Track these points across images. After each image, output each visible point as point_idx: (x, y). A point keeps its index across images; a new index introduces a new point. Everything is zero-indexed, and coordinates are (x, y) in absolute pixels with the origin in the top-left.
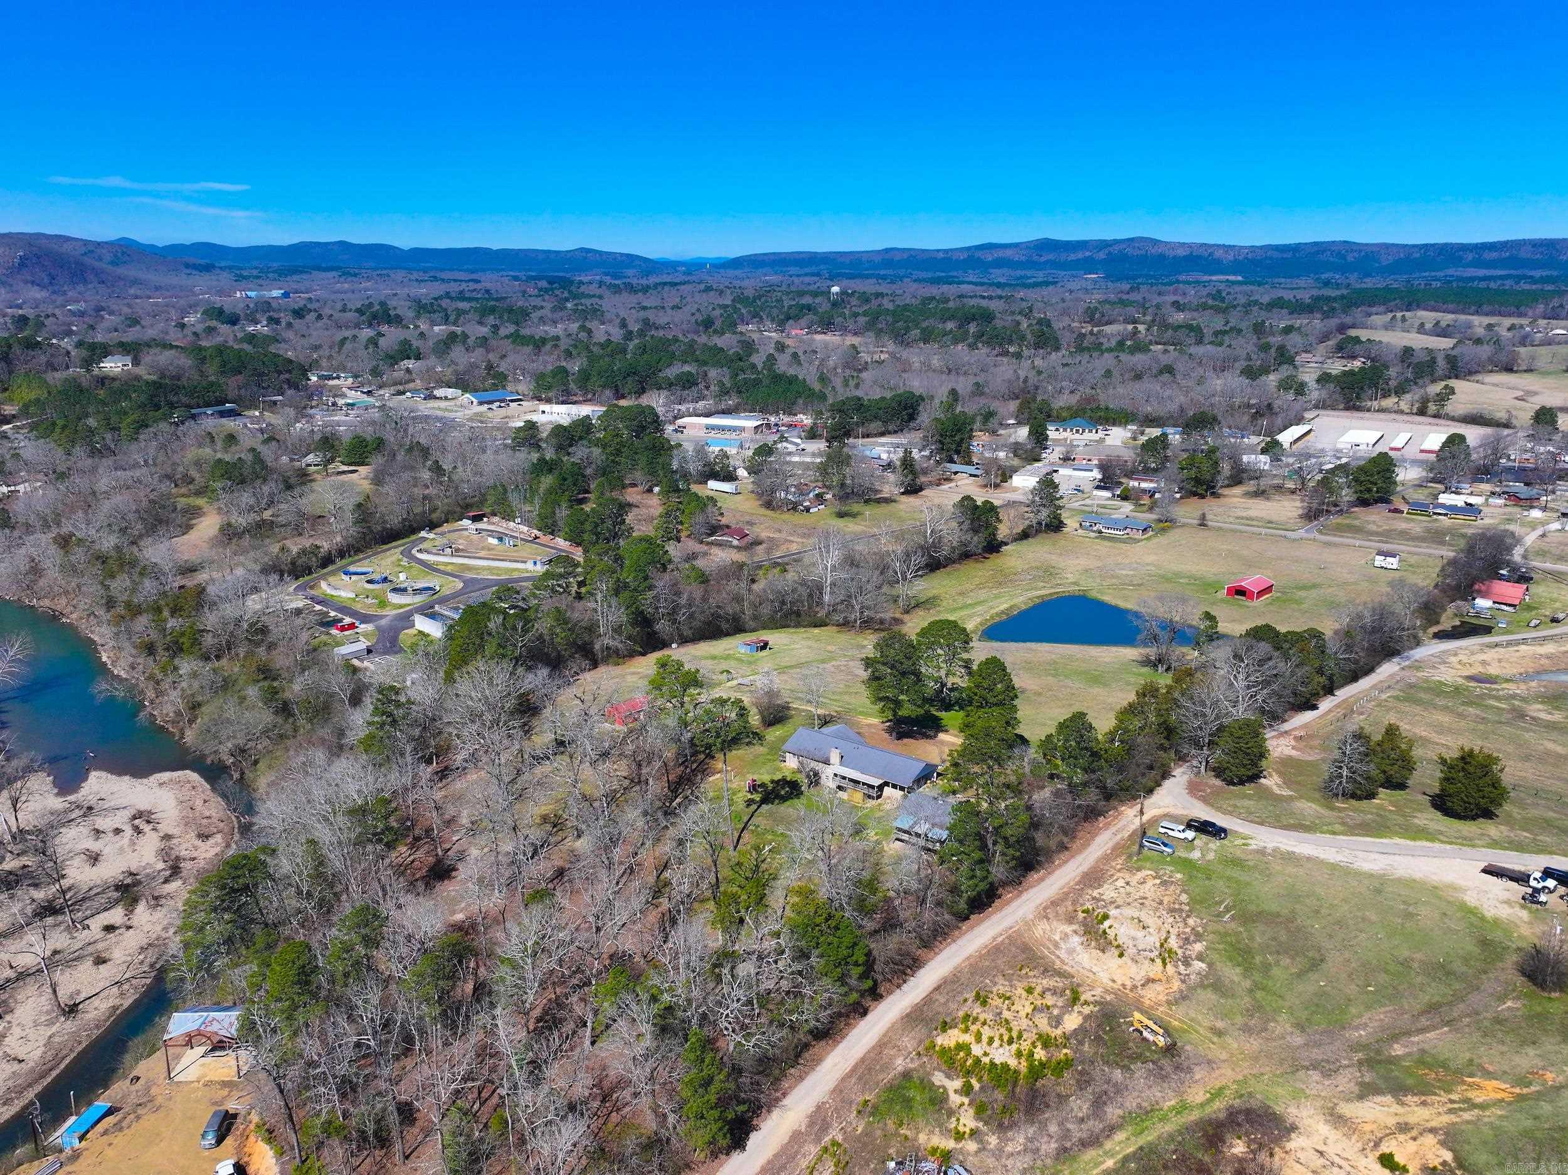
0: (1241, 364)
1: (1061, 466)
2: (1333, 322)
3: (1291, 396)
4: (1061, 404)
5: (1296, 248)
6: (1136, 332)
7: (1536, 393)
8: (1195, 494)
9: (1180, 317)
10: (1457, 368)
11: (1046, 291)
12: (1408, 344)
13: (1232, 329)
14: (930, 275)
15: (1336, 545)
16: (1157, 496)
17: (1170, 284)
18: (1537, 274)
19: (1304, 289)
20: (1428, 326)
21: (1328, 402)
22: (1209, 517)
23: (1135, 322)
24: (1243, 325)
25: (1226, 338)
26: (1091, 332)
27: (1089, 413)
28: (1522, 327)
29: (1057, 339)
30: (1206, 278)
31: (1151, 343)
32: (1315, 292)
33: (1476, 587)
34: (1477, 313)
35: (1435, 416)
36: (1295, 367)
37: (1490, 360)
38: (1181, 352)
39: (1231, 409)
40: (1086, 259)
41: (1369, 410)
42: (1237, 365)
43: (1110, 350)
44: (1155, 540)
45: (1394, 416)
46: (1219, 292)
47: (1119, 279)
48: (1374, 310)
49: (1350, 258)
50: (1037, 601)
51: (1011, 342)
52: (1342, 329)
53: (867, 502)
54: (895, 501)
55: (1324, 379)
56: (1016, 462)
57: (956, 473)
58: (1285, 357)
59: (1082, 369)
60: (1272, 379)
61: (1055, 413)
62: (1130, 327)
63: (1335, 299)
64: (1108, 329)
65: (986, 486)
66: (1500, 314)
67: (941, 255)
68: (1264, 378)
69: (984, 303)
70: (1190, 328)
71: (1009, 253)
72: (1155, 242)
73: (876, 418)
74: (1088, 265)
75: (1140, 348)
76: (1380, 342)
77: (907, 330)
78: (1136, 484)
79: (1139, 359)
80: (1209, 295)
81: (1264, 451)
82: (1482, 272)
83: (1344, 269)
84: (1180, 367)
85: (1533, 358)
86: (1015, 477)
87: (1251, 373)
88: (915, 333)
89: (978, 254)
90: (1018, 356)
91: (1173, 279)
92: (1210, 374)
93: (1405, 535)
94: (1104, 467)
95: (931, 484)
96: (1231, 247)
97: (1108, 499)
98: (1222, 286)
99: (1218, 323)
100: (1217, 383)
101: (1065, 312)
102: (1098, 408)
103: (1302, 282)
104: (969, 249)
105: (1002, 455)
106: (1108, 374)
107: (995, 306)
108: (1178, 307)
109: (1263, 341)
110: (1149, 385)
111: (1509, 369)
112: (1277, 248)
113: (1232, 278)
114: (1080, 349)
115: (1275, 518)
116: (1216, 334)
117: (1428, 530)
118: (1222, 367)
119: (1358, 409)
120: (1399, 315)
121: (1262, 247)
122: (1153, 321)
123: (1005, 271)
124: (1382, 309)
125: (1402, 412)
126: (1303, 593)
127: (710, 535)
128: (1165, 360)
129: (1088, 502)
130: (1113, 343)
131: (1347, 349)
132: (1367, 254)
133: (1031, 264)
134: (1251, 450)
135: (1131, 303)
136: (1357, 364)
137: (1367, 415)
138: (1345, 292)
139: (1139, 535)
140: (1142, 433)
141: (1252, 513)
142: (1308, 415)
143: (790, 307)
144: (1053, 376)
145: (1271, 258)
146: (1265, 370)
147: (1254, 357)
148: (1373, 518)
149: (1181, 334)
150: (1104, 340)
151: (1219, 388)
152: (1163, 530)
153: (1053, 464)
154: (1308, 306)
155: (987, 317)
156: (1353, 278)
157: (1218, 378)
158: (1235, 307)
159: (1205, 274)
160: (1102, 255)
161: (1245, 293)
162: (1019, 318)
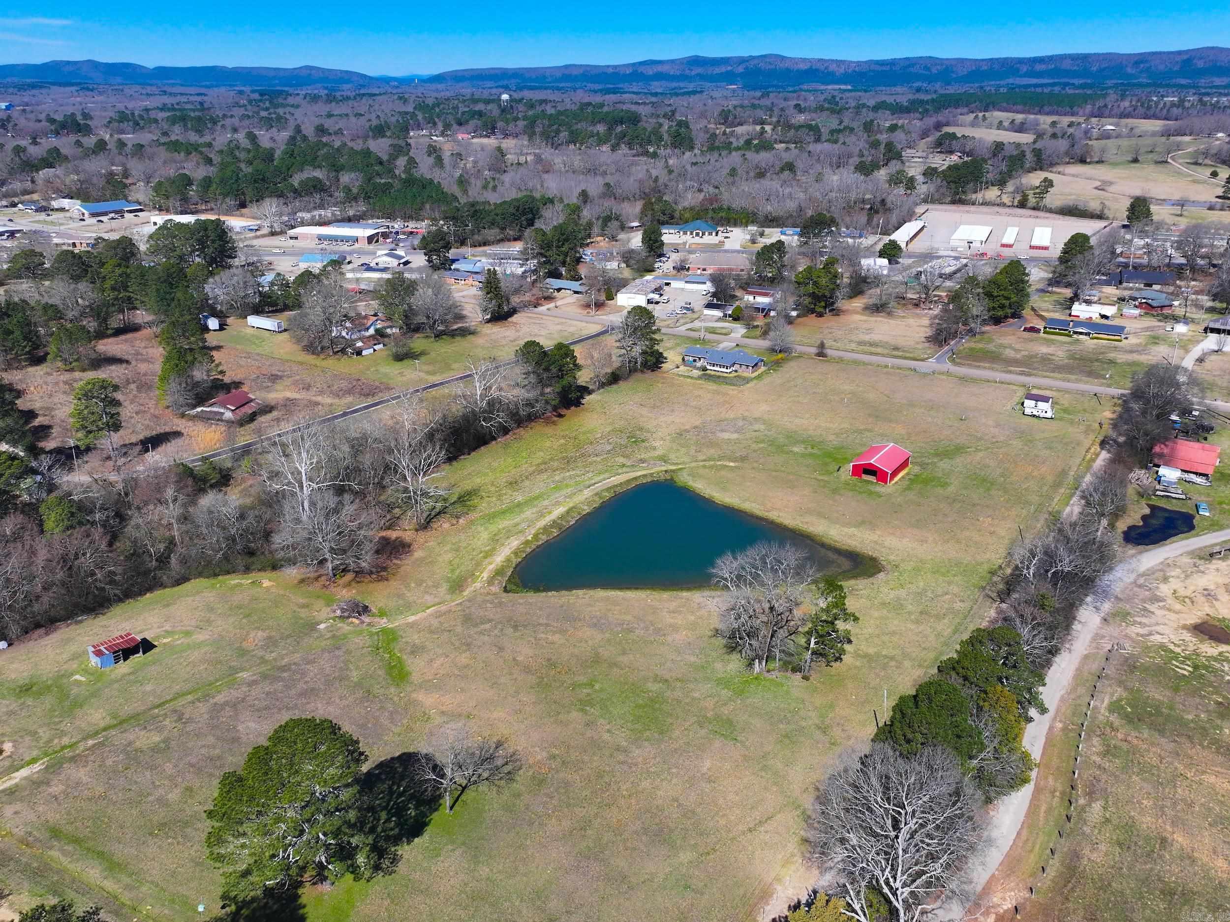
0: (856, 160)
1: (675, 278)
2: (930, 121)
3: (901, 190)
4: (686, 204)
5: (893, 63)
6: (763, 132)
7: (1111, 183)
8: (813, 311)
9: (801, 118)
10: (1041, 162)
11: (693, 99)
12: (999, 139)
13: (845, 128)
14: (600, 87)
15: (974, 380)
16: (772, 313)
17: (794, 92)
18: (1077, 82)
19: (902, 95)
20: (1006, 124)
21: (936, 197)
22: (828, 343)
23: (762, 123)
24: (855, 125)
25: (840, 136)
26: (724, 133)
27: (711, 214)
28: (1079, 124)
29: (691, 140)
30: (823, 87)
31: (776, 142)
32: (911, 97)
33: (1157, 449)
34: (1040, 112)
35: (1034, 209)
36: (903, 162)
37: (1067, 153)
38: (801, 149)
39: (849, 208)
40: (727, 72)
41: (974, 204)
42: (851, 161)
43: (738, 149)
44: (767, 380)
45: (996, 209)
46: (834, 97)
47: (754, 89)
48: (959, 111)
49: (934, 71)
50: (607, 495)
51: (649, 142)
52: (938, 126)
53: (438, 336)
54: (473, 333)
55: (930, 173)
56: (627, 273)
57: (559, 290)
58: (892, 154)
59: (710, 168)
60: (882, 174)
61: (677, 215)
62: (758, 128)
63: (927, 102)
64: (739, 130)
65: (588, 306)
66: (1057, 113)
67: (611, 70)
68: (876, 173)
69: (634, 108)
70: (810, 127)
71: (665, 68)
72: (783, 58)
73: (493, 224)
74: (729, 77)
75: (766, 146)
76: (974, 138)
77: (558, 132)
78: (751, 298)
79: (764, 158)
80: (825, 100)
81: (881, 254)
82: (1034, 81)
83: (930, 79)
84: (800, 165)
85: (1103, 151)
86: (619, 295)
87: (865, 169)
88: (564, 135)
89: (641, 69)
90: (655, 155)
91: (797, 88)
92: (827, 170)
93: (1047, 364)
94: (717, 279)
95: (526, 305)
96: (843, 62)
97: (719, 320)
98: (836, 93)
99: (833, 123)
100: (834, 179)
101: (703, 115)
102: (721, 209)
103: (899, 89)
104: (634, 64)
105: (613, 265)
106: (733, 172)
107: (643, 110)
108: (799, 108)
109: (872, 138)
110: (771, 184)
111: (1083, 161)
112: (877, 63)
113: (843, 87)
114: (712, 148)
115: (901, 342)
116: (832, 132)
117: (1072, 357)
118: (838, 164)
119: (961, 202)
120: (981, 115)
121: (866, 62)
122: (779, 122)
123: (664, 83)
124: (965, 110)
125: (1004, 205)
126: (944, 465)
127: (194, 407)
128: (787, 157)
129: (697, 324)
130: (742, 142)
131: (944, 145)
132: (947, 67)
133: (683, 77)
134: (869, 252)
135: (760, 107)
136: (954, 158)
137: (972, 208)
138: (934, 96)
139: (748, 373)
140: (762, 235)
141: (875, 337)
142: (919, 210)
143: (463, 113)
144: (683, 175)
145: (874, 71)
146: (875, 166)
147: (866, 153)
148: (1006, 340)
149: (802, 133)
150: (732, 140)
151: (835, 184)
152: (778, 363)
153: (666, 276)
154: (907, 107)
155: (634, 119)
156: (937, 85)
157: (835, 174)
158: (847, 109)
159: (823, 83)
160: (740, 69)
161: (855, 99)
162: (661, 120)
